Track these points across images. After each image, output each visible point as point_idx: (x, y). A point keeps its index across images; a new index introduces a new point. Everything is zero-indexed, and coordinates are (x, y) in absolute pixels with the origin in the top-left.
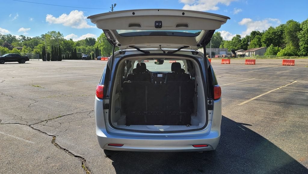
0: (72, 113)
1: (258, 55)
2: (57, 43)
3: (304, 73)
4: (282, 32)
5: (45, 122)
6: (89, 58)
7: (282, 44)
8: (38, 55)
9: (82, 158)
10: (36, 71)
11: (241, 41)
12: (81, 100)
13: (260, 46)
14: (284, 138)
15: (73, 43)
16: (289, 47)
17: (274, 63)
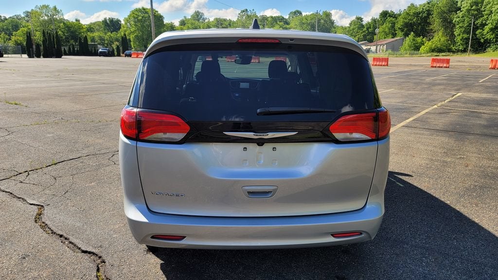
0: (79, 155)
1: (390, 51)
2: (52, 27)
3: (469, 80)
4: (429, 13)
5: (24, 174)
6: (110, 54)
7: (428, 33)
8: (19, 46)
9: (97, 255)
10: (14, 75)
11: (363, 26)
12: (96, 130)
13: (394, 35)
14: (475, 201)
15: (80, 27)
16: (439, 38)
17: (417, 64)
